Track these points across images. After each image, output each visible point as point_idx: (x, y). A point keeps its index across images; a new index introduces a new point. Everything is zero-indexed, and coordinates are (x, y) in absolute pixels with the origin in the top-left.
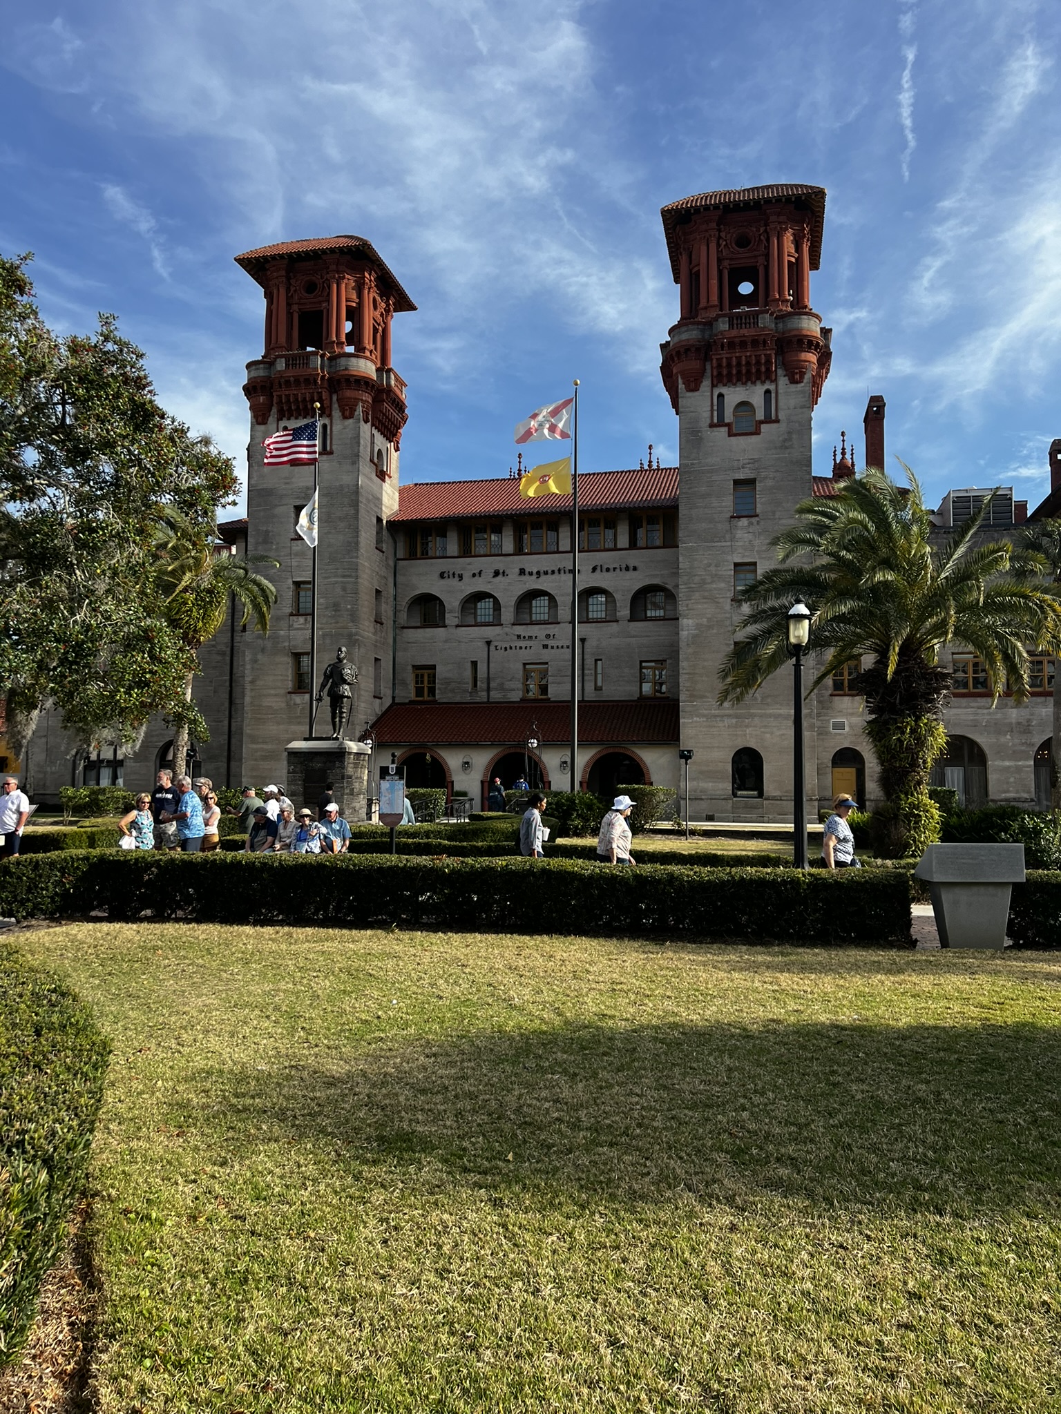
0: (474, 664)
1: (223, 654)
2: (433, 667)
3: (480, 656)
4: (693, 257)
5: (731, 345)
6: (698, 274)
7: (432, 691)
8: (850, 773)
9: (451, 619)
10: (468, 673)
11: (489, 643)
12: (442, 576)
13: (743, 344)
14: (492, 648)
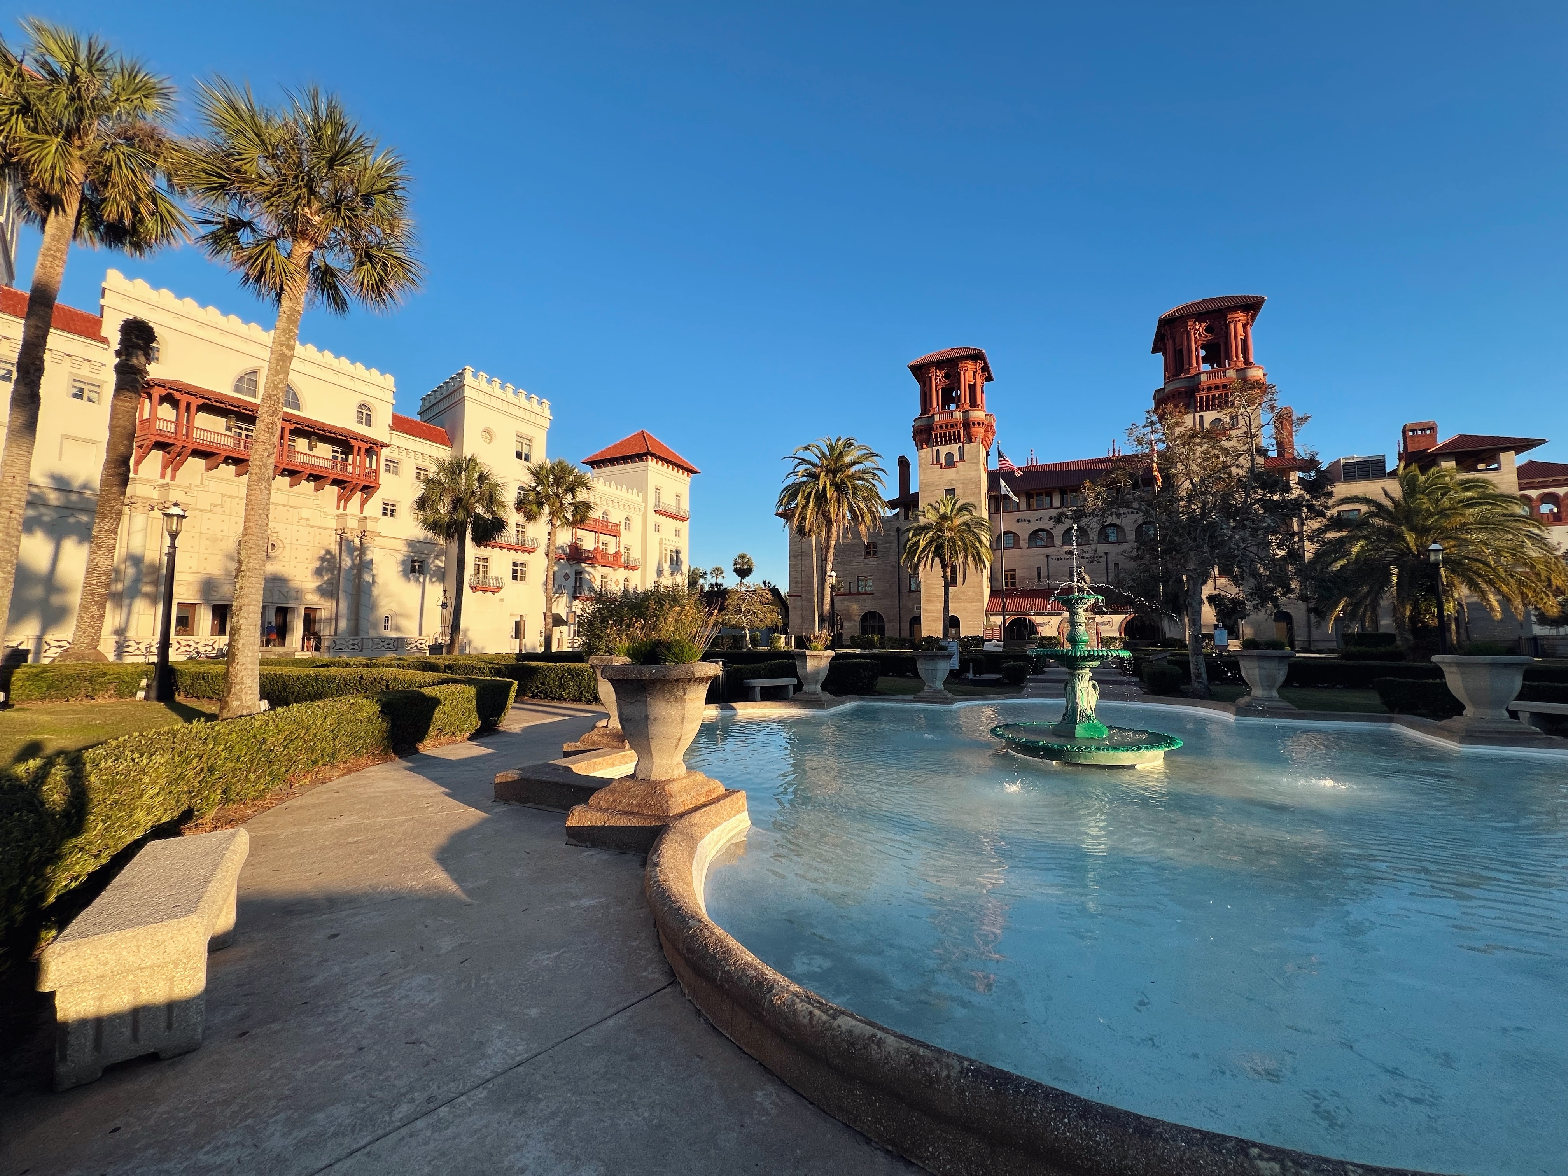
0: (1039, 568)
1: (894, 567)
2: (1014, 571)
3: (1043, 563)
4: (1177, 341)
5: (1209, 389)
6: (1181, 351)
7: (1013, 584)
8: (1283, 625)
9: (1024, 544)
10: (1035, 574)
11: (1048, 557)
12: (1018, 521)
13: (1217, 388)
14: (1050, 559)
